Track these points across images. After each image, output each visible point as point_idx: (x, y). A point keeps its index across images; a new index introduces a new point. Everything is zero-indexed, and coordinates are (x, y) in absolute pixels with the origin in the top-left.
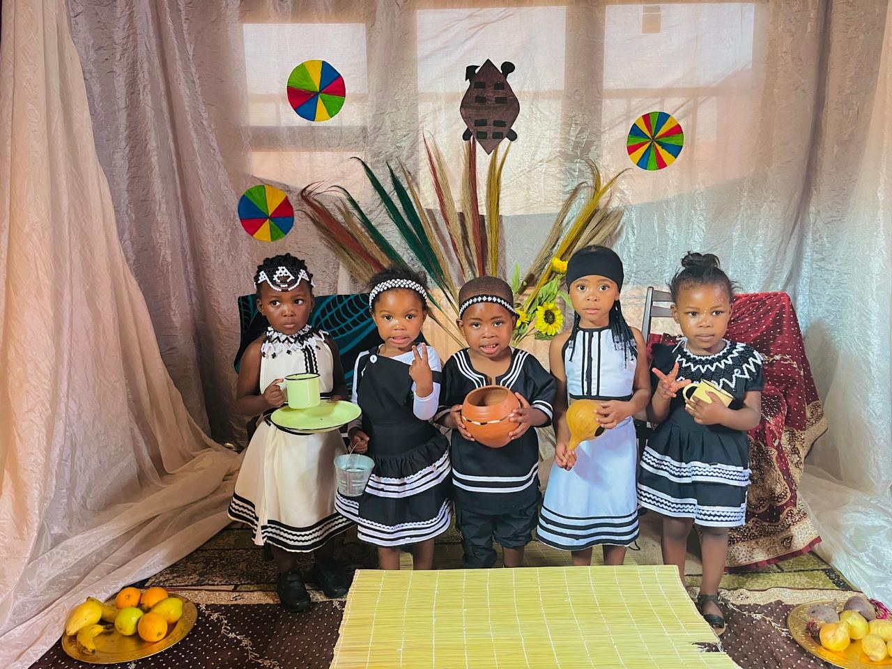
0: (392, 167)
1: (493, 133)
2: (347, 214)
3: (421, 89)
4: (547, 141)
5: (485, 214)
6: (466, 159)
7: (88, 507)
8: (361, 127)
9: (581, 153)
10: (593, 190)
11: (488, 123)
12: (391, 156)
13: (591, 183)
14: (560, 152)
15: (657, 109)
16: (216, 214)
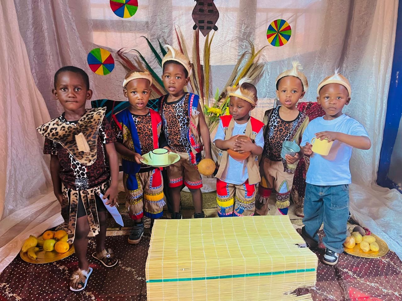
0: (160, 42)
1: (207, 27)
2: (139, 63)
3: (173, 5)
4: (231, 31)
5: (203, 64)
6: (194, 39)
7: (24, 196)
8: (145, 21)
9: (246, 38)
10: (251, 55)
11: (205, 22)
12: (160, 36)
13: (250, 51)
14: (237, 36)
15: (279, 18)
16: (77, 62)
